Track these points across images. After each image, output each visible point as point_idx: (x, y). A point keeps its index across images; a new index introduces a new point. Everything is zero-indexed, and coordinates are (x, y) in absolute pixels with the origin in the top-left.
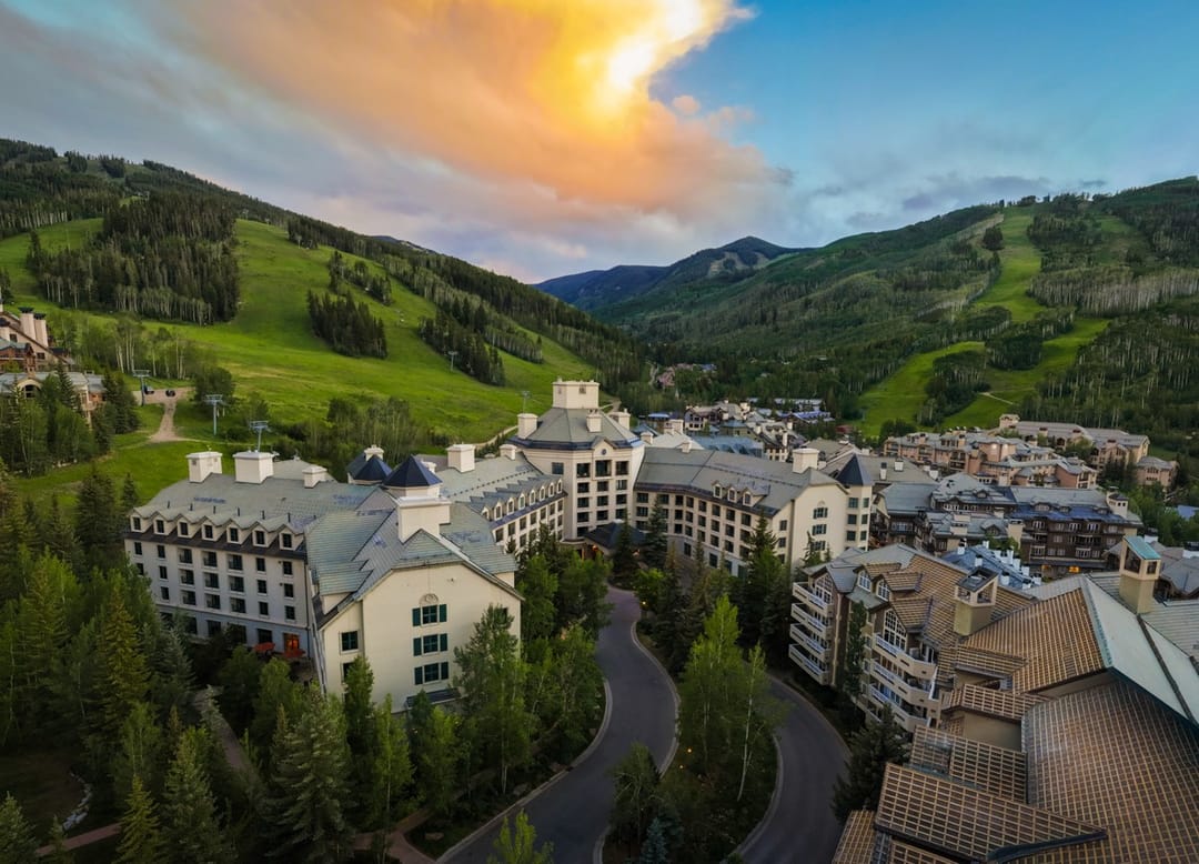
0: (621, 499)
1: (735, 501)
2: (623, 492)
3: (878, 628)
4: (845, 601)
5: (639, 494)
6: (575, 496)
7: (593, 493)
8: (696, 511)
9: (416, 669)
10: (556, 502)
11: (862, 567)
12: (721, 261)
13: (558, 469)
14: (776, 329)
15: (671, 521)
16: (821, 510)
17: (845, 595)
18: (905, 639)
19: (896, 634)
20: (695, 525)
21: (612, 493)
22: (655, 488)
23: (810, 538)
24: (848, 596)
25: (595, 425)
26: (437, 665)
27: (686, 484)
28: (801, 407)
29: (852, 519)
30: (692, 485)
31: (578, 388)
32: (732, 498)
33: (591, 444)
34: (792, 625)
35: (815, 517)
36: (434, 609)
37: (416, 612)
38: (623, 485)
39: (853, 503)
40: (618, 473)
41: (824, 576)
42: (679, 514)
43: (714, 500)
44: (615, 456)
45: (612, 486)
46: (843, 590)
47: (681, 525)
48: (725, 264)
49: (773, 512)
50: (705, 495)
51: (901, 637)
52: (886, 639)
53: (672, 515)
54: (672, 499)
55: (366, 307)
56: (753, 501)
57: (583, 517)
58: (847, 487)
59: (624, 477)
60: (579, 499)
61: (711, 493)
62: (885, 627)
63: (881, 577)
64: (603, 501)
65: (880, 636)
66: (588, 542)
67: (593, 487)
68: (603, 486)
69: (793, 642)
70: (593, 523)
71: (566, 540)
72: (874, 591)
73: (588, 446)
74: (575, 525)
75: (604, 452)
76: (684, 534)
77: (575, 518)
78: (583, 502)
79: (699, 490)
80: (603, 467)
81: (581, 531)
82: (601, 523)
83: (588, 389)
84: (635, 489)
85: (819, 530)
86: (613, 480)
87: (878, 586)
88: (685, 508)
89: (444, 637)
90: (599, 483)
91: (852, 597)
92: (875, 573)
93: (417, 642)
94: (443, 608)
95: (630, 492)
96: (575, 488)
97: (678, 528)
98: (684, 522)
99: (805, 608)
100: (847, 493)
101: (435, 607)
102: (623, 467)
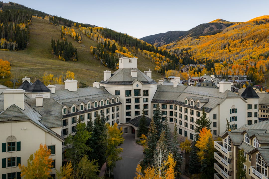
0: (146, 106)
1: (193, 106)
2: (146, 103)
3: (253, 164)
4: (238, 149)
5: (154, 105)
6: (125, 104)
7: (133, 104)
8: (178, 111)
9: (3, 175)
10: (116, 107)
11: (245, 132)
12: (208, 28)
13: (118, 93)
14: (230, 51)
15: (168, 116)
16: (233, 110)
17: (237, 146)
18: (267, 169)
19: (262, 167)
20: (178, 118)
21: (142, 104)
22: (161, 102)
23: (228, 122)
24: (239, 147)
25: (134, 74)
26: (15, 173)
27: (174, 100)
28: (239, 78)
29: (249, 115)
30: (177, 100)
31: (128, 60)
32: (192, 104)
33: (132, 82)
34: (215, 163)
35: (231, 113)
36: (14, 144)
37: (4, 145)
38: (146, 100)
39: (250, 107)
40: (144, 95)
41: (227, 137)
42: (171, 113)
43: (185, 106)
44: (143, 88)
45: (141, 100)
46: (236, 144)
47: (172, 118)
48: (210, 29)
49: (210, 110)
50: (182, 104)
51: (265, 168)
52: (258, 170)
53: (168, 113)
54: (168, 106)
55: (72, 44)
56: (201, 105)
57: (128, 114)
58: (246, 99)
59: (147, 97)
60: (127, 106)
61: (184, 103)
62: (257, 163)
63: (254, 136)
64: (137, 107)
65: (254, 168)
66: (130, 125)
67: (133, 100)
68: (137, 100)
69: (216, 172)
70: (133, 116)
71: (121, 124)
72: (252, 144)
73: (130, 83)
74: (125, 117)
75: (137, 86)
76: (174, 122)
77: (125, 114)
78: (128, 107)
79: (179, 102)
80: (137, 92)
81: (128, 120)
82: (136, 116)
83: (133, 61)
84: (152, 102)
85: (233, 119)
86: (142, 98)
87: (253, 141)
88: (174, 111)
89: (19, 159)
90: (136, 99)
91: (240, 147)
92: (251, 134)
93: (4, 160)
94: (19, 143)
95: (150, 103)
96: (125, 101)
97: (171, 120)
98: (174, 117)
99: (220, 154)
100: (246, 102)
101: (15, 143)
102: (146, 93)
